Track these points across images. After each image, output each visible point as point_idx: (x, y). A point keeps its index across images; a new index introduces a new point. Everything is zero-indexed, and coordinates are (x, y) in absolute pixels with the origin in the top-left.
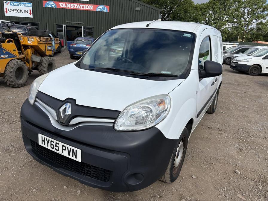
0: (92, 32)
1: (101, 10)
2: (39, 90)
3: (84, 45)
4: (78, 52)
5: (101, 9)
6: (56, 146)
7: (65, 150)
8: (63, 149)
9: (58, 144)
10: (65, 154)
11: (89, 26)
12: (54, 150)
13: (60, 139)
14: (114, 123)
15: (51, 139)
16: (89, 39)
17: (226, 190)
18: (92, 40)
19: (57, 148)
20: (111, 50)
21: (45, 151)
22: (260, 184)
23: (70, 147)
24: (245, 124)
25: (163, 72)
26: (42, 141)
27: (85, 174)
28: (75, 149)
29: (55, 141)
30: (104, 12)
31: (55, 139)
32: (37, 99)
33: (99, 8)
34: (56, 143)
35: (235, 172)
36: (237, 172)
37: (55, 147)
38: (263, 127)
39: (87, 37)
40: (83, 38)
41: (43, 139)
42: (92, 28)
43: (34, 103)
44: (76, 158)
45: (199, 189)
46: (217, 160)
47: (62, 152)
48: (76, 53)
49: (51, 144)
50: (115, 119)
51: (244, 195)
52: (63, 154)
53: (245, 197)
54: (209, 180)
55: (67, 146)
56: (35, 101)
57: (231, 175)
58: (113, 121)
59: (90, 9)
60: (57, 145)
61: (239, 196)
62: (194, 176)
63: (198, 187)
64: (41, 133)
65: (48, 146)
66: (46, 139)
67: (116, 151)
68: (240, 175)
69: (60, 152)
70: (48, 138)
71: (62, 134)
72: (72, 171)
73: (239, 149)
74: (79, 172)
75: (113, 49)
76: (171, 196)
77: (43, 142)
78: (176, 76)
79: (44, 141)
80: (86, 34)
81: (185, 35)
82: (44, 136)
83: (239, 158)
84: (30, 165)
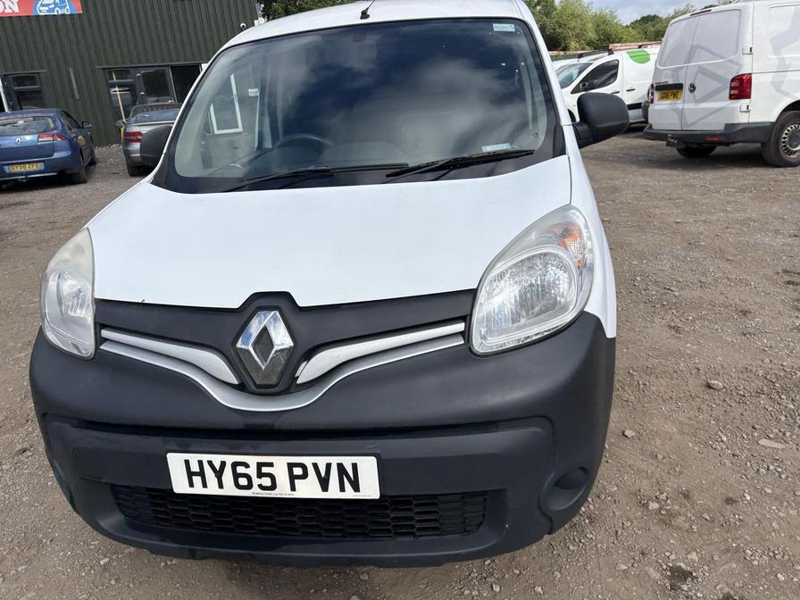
0: (39, 92)
1: (53, 10)
2: (97, 296)
3: (28, 138)
4: (13, 164)
5: (52, 6)
6: (260, 475)
7: (305, 476)
8: (293, 478)
9: (271, 465)
10: (309, 489)
11: (20, 72)
12: (255, 492)
13: (273, 444)
14: (466, 334)
15: (230, 459)
16: (34, 115)
17: (725, 439)
18: (52, 114)
19: (267, 482)
20: (132, 138)
21: (195, 509)
22: (783, 397)
23: (322, 461)
24: (636, 262)
25: (489, 149)
26: (190, 474)
27: (390, 532)
28: (347, 462)
29: (253, 460)
30: (63, 15)
31: (252, 451)
32: (105, 333)
33: (42, 5)
34: (260, 465)
35: (709, 386)
36: (714, 384)
37: (256, 481)
38: (678, 259)
39: (21, 109)
40: (7, 114)
41: (195, 468)
42: (32, 78)
43: (97, 347)
44: (356, 488)
45: (664, 461)
46: (649, 371)
47: (293, 488)
48: (6, 168)
49: (236, 476)
50: (466, 318)
51: (772, 436)
52: (298, 494)
53: (775, 439)
54: (670, 428)
55: (308, 461)
56: (100, 340)
57: (706, 397)
58: (460, 327)
59: (8, 11)
60: (265, 470)
61: (763, 442)
62: (628, 433)
63: (660, 457)
64: (175, 448)
65: (221, 486)
66: (210, 463)
67: (502, 421)
68: (728, 392)
69: (283, 491)
70: (217, 459)
71: (279, 424)
72: (334, 542)
73: (670, 327)
74: (365, 535)
75: (139, 133)
76: (615, 506)
77: (197, 480)
78: (529, 153)
79: (202, 474)
80: (15, 98)
81: (497, 27)
82: (194, 458)
83: (688, 352)
84: (113, 582)
